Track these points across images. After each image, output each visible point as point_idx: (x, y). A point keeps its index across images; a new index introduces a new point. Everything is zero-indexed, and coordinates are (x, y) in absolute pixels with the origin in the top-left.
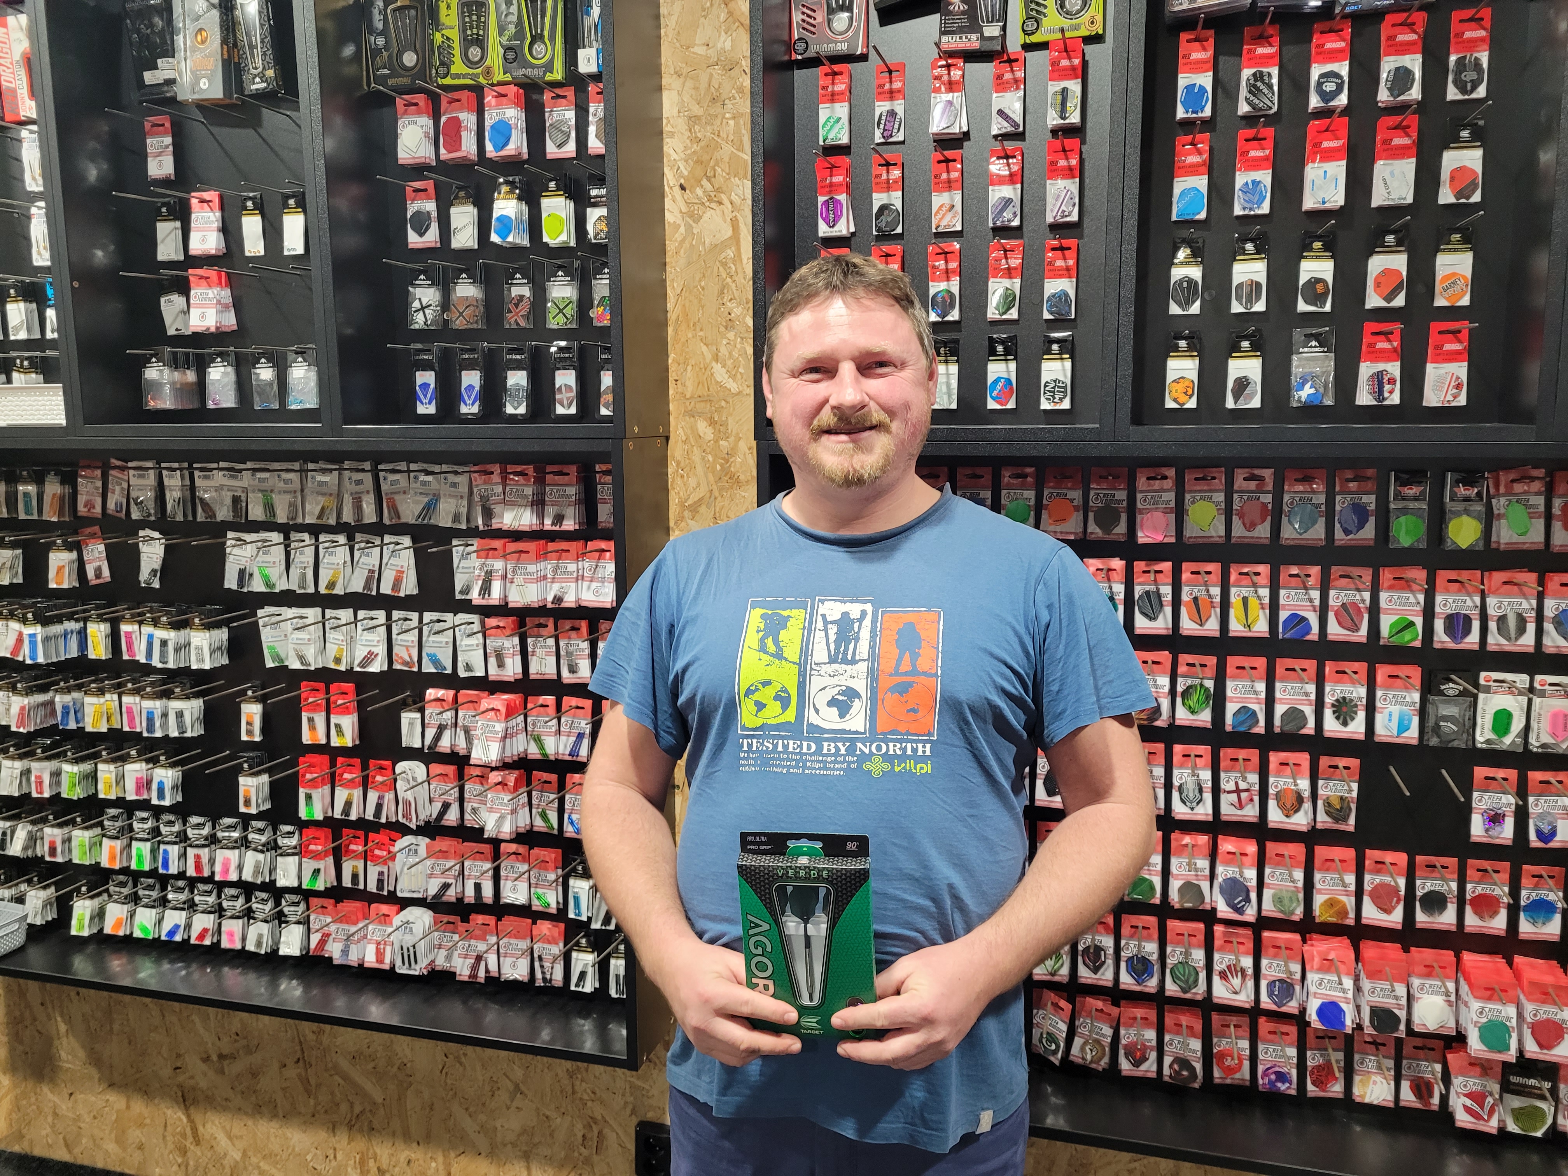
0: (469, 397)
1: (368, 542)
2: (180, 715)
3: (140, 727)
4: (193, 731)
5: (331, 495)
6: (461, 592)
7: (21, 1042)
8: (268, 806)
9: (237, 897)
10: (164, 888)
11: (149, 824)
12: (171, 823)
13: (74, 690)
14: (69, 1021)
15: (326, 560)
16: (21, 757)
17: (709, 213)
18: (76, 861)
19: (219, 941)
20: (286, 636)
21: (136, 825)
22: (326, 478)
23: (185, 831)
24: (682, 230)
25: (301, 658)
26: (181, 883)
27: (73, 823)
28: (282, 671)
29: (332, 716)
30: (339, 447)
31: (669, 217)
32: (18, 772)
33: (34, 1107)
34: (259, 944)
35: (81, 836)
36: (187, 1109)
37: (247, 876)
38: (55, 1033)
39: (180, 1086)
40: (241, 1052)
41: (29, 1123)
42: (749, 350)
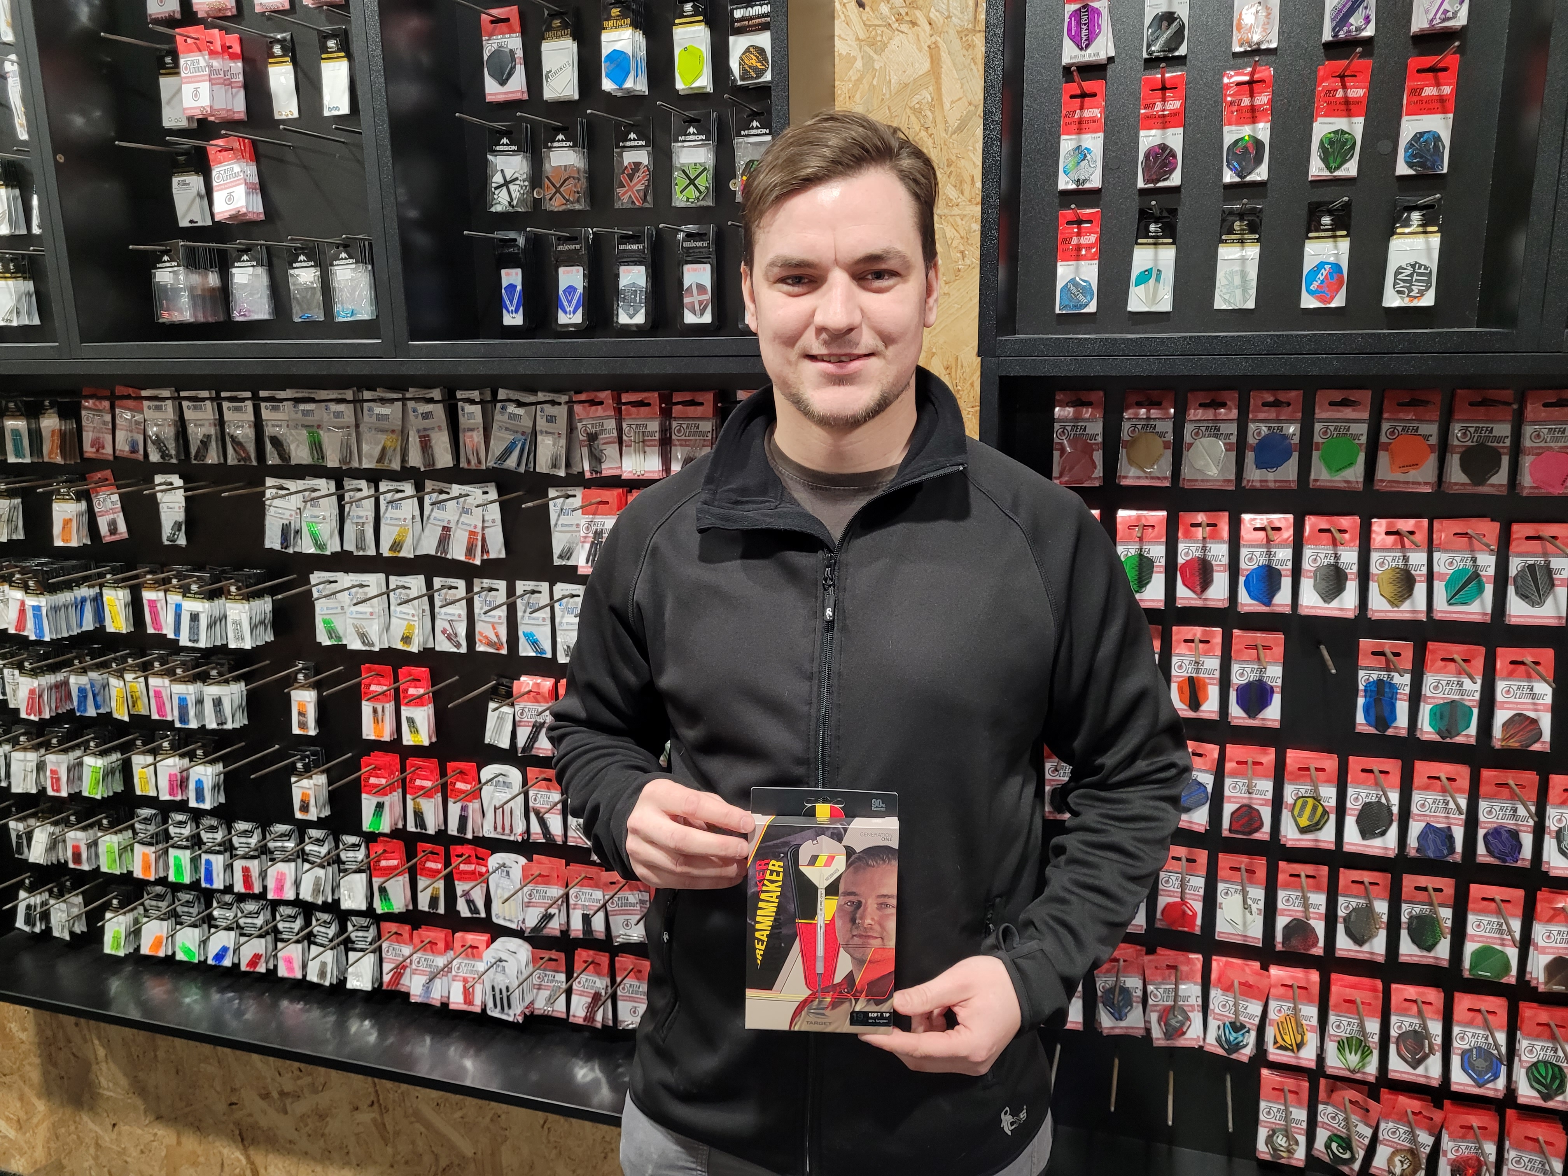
0: (570, 302)
1: (441, 492)
2: (218, 703)
3: (172, 715)
4: (235, 721)
5: (393, 431)
6: (561, 557)
7: (55, 1065)
8: (327, 812)
9: (295, 917)
10: (209, 905)
11: (187, 831)
12: (213, 829)
13: (92, 670)
14: (107, 1044)
15: (388, 514)
16: (36, 748)
17: (898, 39)
18: (104, 869)
19: (276, 966)
20: (342, 608)
21: (172, 830)
22: (385, 410)
23: (230, 840)
24: (859, 64)
25: (363, 637)
26: (228, 898)
27: (99, 824)
28: (339, 651)
29: (403, 708)
30: (404, 371)
31: (840, 46)
32: (34, 765)
33: (75, 1137)
34: (322, 974)
35: (110, 842)
36: (245, 1149)
37: (306, 894)
38: (92, 1057)
39: (237, 1124)
40: (305, 1090)
41: (70, 1153)
42: (950, 232)
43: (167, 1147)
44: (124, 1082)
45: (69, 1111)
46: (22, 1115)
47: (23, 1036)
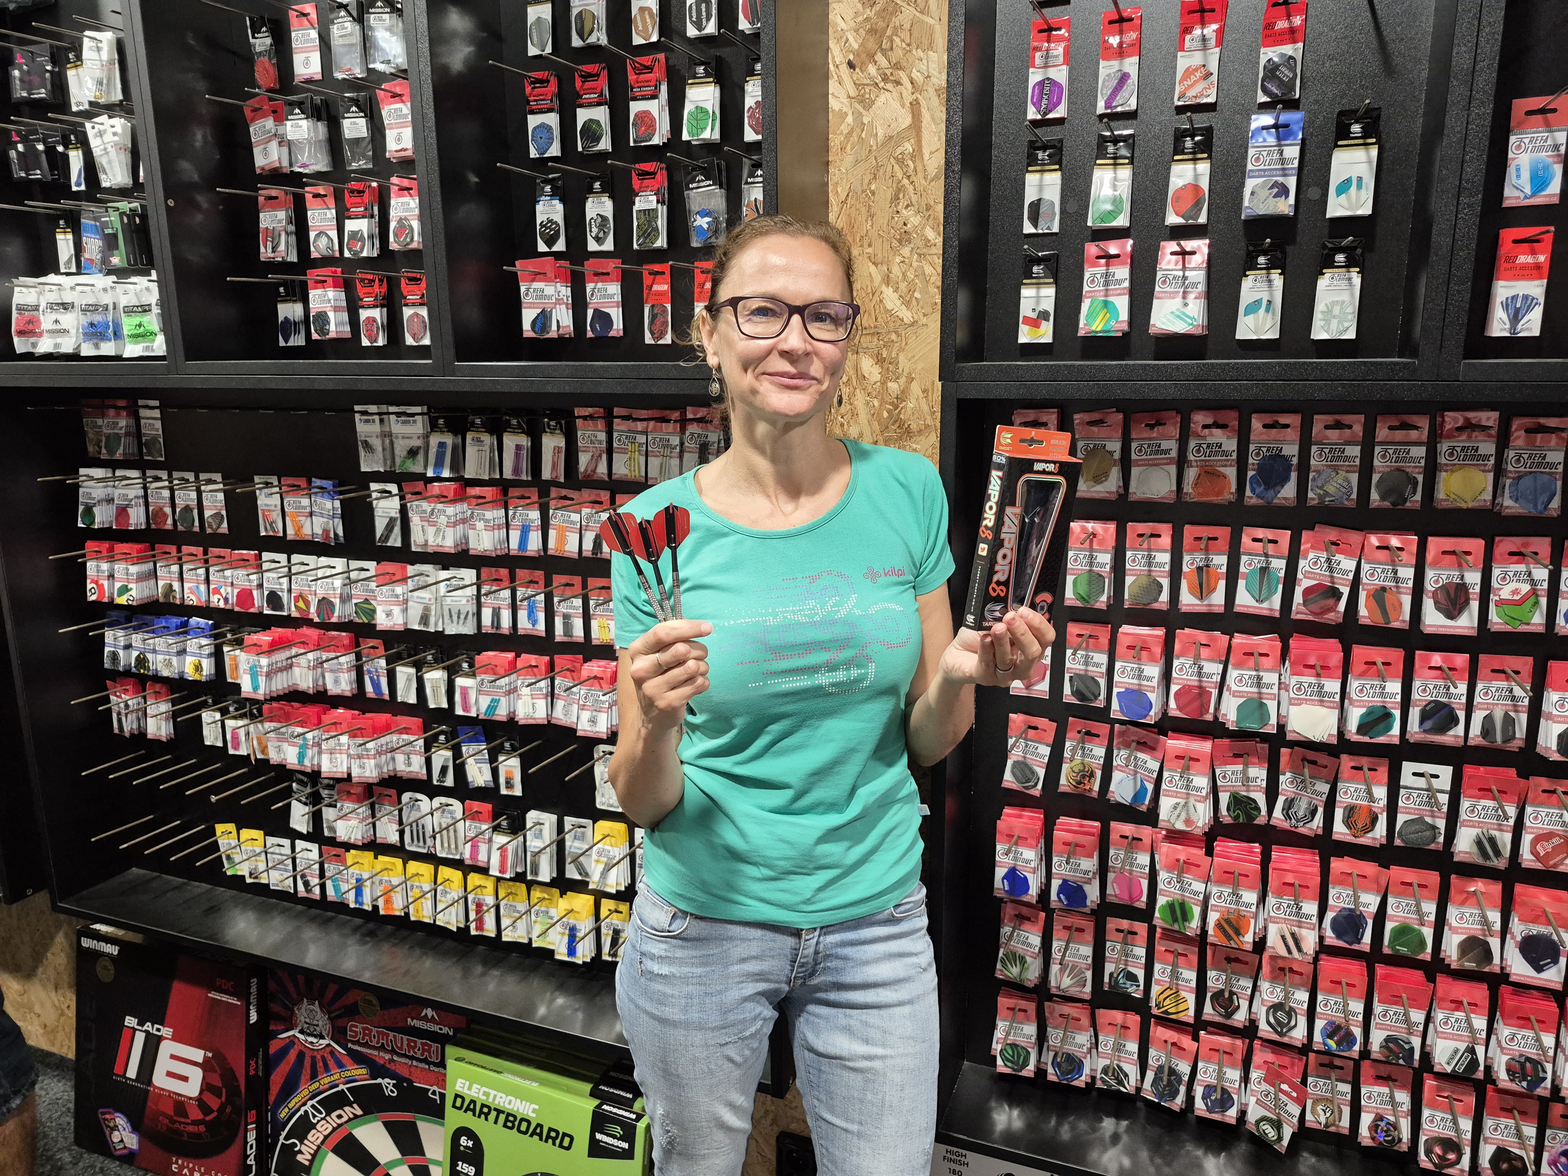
17: (884, 96)
31: (834, 104)
42: (928, 270)
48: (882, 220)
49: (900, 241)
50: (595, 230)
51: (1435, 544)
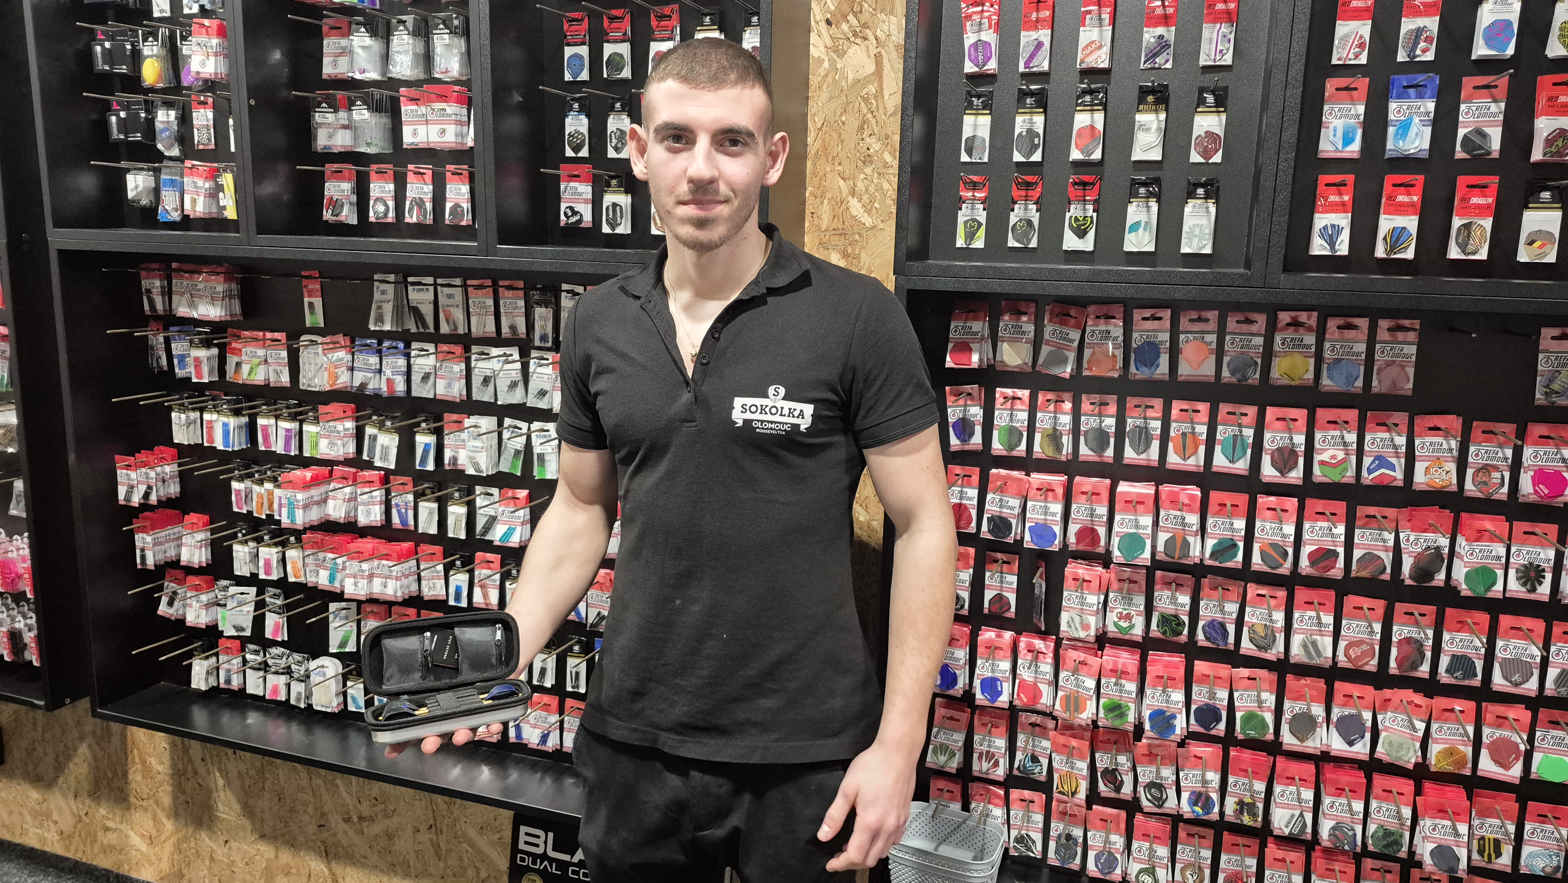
7: (184, 792)
14: (226, 776)
17: (854, 49)
24: (826, 64)
30: (494, 266)
31: (814, 52)
33: (194, 852)
36: (329, 863)
38: (213, 786)
39: (324, 842)
40: (379, 817)
41: (189, 864)
42: (886, 186)
43: (268, 860)
44: (237, 806)
45: (191, 830)
46: (154, 833)
47: (160, 768)
48: (850, 144)
49: (864, 162)
50: (614, 141)
51: (1271, 413)
